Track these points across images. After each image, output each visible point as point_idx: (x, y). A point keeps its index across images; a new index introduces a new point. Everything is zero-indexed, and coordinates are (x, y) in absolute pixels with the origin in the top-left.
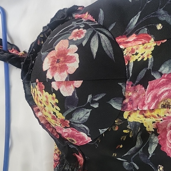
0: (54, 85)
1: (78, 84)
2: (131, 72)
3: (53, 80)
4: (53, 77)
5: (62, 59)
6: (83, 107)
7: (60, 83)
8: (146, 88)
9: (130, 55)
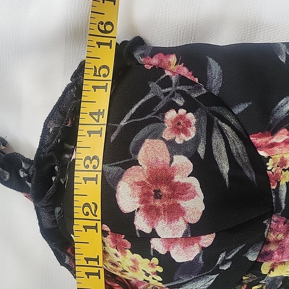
0: (156, 244)
2: (283, 201)
7: (171, 241)
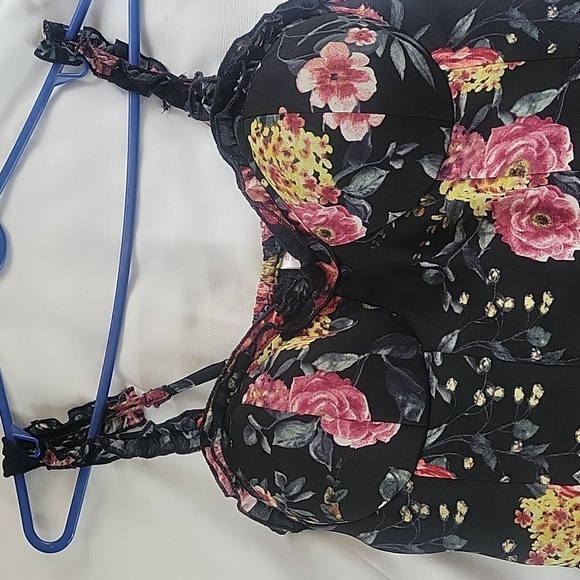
0: (329, 120)
1: (377, 119)
2: (463, 109)
3: (327, 109)
4: (327, 105)
5: (340, 74)
6: (375, 165)
7: (341, 116)
8: (486, 140)
9: (461, 81)
